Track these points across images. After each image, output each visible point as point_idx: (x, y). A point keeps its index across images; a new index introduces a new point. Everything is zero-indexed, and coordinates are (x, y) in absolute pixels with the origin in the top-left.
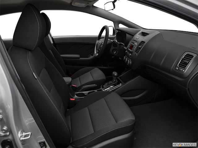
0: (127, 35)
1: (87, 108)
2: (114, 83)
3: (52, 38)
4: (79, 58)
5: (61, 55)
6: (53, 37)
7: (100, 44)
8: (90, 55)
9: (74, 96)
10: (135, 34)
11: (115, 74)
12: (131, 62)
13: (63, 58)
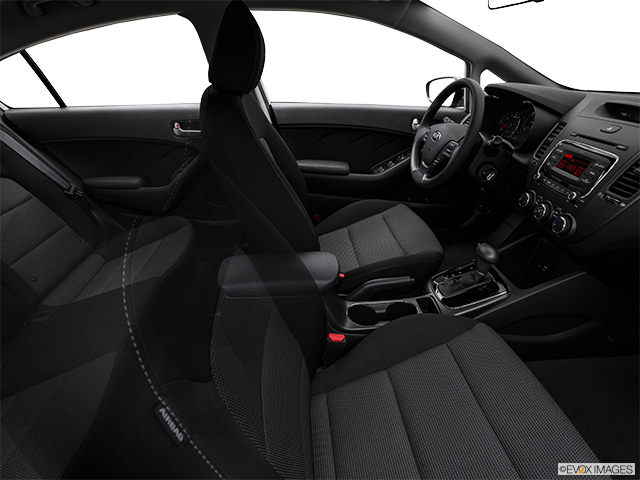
0: (538, 112)
1: (385, 373)
2: (478, 282)
3: (270, 109)
4: (345, 173)
5: (301, 164)
6: (273, 106)
7: (441, 144)
8: (379, 167)
9: (342, 321)
10: (570, 108)
11: (489, 253)
12: (574, 226)
13: (305, 170)
